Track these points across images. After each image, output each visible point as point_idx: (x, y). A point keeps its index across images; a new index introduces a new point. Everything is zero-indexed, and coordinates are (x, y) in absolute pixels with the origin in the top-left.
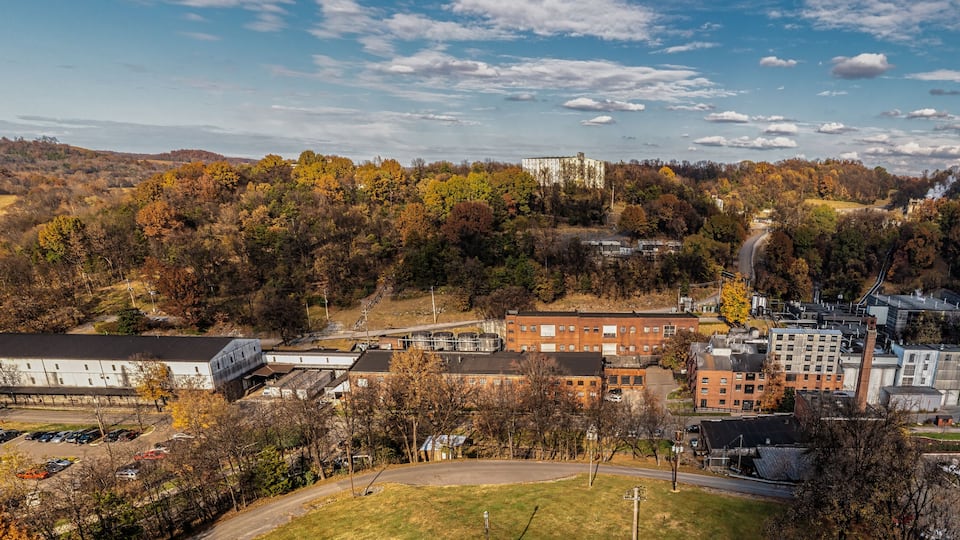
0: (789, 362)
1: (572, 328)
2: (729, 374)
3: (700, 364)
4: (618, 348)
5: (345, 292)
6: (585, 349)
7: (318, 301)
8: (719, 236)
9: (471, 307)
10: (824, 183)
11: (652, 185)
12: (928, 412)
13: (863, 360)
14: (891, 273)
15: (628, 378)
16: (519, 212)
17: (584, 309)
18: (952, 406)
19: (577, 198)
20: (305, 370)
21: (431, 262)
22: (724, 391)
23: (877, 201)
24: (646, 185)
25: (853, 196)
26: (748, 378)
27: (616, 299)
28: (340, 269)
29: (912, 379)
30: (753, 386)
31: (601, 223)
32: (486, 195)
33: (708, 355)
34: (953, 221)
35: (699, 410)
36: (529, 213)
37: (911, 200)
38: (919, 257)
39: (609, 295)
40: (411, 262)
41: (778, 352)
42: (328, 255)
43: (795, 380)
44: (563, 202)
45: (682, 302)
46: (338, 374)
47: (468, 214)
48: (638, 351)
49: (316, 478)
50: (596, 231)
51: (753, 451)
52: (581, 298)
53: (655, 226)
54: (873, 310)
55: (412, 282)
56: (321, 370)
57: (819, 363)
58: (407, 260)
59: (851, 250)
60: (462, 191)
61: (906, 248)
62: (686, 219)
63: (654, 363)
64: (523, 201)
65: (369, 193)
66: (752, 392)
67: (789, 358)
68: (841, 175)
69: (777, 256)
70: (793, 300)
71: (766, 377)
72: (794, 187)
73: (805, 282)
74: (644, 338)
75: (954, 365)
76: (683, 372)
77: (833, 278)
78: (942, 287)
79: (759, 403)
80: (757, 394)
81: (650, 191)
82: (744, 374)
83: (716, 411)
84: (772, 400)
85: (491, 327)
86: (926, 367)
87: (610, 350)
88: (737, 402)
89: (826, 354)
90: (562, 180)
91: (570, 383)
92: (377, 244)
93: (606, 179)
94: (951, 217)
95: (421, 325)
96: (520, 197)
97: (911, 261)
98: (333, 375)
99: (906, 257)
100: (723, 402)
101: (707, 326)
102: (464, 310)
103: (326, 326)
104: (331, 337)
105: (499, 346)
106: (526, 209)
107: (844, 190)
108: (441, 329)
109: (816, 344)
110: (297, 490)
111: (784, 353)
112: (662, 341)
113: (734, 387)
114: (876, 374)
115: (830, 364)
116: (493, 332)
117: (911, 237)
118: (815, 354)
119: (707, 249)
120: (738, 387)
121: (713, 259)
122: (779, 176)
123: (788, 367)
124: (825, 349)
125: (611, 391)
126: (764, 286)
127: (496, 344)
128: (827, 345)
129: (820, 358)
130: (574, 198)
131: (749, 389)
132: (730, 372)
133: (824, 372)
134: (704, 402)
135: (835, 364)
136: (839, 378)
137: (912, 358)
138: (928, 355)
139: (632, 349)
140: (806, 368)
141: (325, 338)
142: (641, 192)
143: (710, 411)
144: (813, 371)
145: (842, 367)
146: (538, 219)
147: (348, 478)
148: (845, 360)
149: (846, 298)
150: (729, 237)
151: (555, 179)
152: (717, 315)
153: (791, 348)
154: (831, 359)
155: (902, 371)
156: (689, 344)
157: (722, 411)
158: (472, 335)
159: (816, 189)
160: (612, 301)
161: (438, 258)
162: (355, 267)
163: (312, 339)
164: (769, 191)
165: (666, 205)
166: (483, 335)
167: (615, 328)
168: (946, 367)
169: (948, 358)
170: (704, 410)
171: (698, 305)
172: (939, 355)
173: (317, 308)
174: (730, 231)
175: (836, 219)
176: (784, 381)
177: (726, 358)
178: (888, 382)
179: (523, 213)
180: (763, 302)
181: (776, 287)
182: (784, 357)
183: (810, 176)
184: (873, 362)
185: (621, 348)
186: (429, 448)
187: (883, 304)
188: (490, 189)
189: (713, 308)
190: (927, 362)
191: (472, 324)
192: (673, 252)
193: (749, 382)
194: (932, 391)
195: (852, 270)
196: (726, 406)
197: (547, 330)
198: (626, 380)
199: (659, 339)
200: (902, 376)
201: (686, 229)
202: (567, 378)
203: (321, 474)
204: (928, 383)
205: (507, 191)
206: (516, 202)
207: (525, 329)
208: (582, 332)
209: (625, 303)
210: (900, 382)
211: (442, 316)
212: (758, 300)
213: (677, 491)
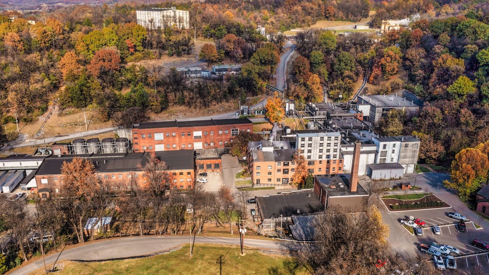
0: (309, 154)
1: (174, 134)
2: (273, 163)
3: (255, 158)
4: (203, 144)
5: (28, 112)
6: (183, 146)
7: (12, 120)
8: (263, 61)
9: (109, 118)
10: (328, 10)
11: (219, 25)
12: (396, 179)
13: (355, 149)
14: (372, 78)
15: (211, 165)
16: (136, 50)
17: (180, 119)
18: (410, 174)
19: (173, 38)
20: (7, 171)
21: (82, 91)
22: (270, 173)
23: (363, 19)
24: (215, 26)
25: (347, 17)
26: (285, 165)
27: (200, 108)
28: (25, 99)
29: (385, 159)
30: (288, 169)
31: (188, 54)
32: (115, 41)
33: (259, 152)
34: (408, 43)
35: (255, 186)
36: (142, 51)
37: (383, 21)
38: (388, 69)
39: (196, 106)
40: (70, 91)
41: (302, 149)
42: (16, 91)
43: (314, 164)
44: (164, 41)
45: (242, 109)
46: (28, 173)
47: (104, 58)
48: (216, 146)
49: (22, 261)
50: (186, 59)
51: (289, 219)
52: (178, 109)
53: (223, 55)
54: (361, 108)
55: (70, 104)
56: (16, 170)
57: (328, 154)
58: (67, 89)
59: (346, 65)
60: (99, 40)
61: (380, 64)
62: (242, 49)
63: (226, 152)
64: (138, 44)
65: (40, 42)
66: (287, 173)
67: (310, 151)
68: (339, 4)
69: (300, 71)
70: (311, 101)
71: (295, 163)
72: (309, 14)
73: (318, 89)
74: (219, 137)
75: (410, 150)
76: (245, 158)
77: (335, 84)
78: (403, 88)
79: (292, 180)
80: (291, 174)
81: (219, 30)
82: (282, 163)
83: (266, 186)
84: (300, 178)
85: (123, 133)
86: (393, 152)
87: (198, 146)
88: (278, 180)
89: (332, 148)
90: (162, 25)
91: (175, 174)
92: (47, 79)
93: (190, 24)
94: (407, 41)
95: (78, 132)
96: (136, 42)
97: (384, 72)
98: (25, 173)
99: (380, 68)
100: (270, 180)
101: (258, 125)
102: (105, 121)
103: (17, 137)
104: (21, 145)
105: (129, 146)
106: (141, 48)
107: (341, 14)
108: (91, 135)
109: (325, 142)
110: (11, 270)
111: (306, 149)
112: (231, 139)
113: (276, 170)
114: (363, 157)
115: (335, 153)
116: (124, 137)
117: (383, 56)
118: (325, 148)
119: (256, 73)
120: (279, 170)
121: (260, 78)
122: (300, 7)
123: (309, 157)
124: (331, 145)
125: (201, 174)
126: (293, 93)
127: (126, 145)
128: (332, 142)
129: (328, 151)
130: (171, 38)
131: (286, 172)
132: (274, 162)
133: (332, 158)
134: (258, 181)
135: (338, 153)
136: (341, 161)
137: (385, 146)
138: (394, 145)
139: (212, 144)
140: (320, 157)
141: (18, 146)
142: (213, 31)
143: (262, 186)
144: (324, 158)
145: (342, 154)
146: (148, 54)
147: (42, 259)
148: (344, 149)
149: (345, 97)
150: (269, 62)
151: (157, 25)
152: (264, 116)
153: (310, 145)
154: (335, 150)
155: (379, 154)
156: (247, 142)
157: (269, 186)
158: (110, 140)
159: (323, 14)
160: (198, 109)
161: (87, 87)
162: (33, 97)
163: (9, 148)
164: (294, 17)
165: (229, 41)
166: (118, 140)
167: (201, 132)
168: (405, 151)
169: (406, 146)
170: (258, 186)
171: (252, 109)
172: (401, 144)
173: (11, 125)
174: (270, 58)
175: (336, 40)
176: (307, 166)
177: (270, 153)
178: (371, 161)
179: (139, 51)
180: (292, 106)
181: (300, 94)
182: (306, 151)
183: (319, 6)
184: (361, 150)
185: (205, 144)
186: (90, 228)
187: (367, 103)
188: (116, 38)
189: (261, 112)
190: (394, 148)
191: (110, 131)
192: (235, 73)
193: (286, 167)
194: (397, 166)
195: (347, 79)
196: (272, 182)
197: (159, 136)
198: (209, 166)
199: (228, 137)
200: (379, 157)
201: (242, 56)
202: (173, 171)
203: (25, 258)
204: (395, 161)
205: (128, 38)
206: (134, 44)
207: (145, 136)
208: (180, 136)
209: (206, 111)
210: (378, 162)
211: (91, 126)
212: (289, 106)
213: (244, 254)
